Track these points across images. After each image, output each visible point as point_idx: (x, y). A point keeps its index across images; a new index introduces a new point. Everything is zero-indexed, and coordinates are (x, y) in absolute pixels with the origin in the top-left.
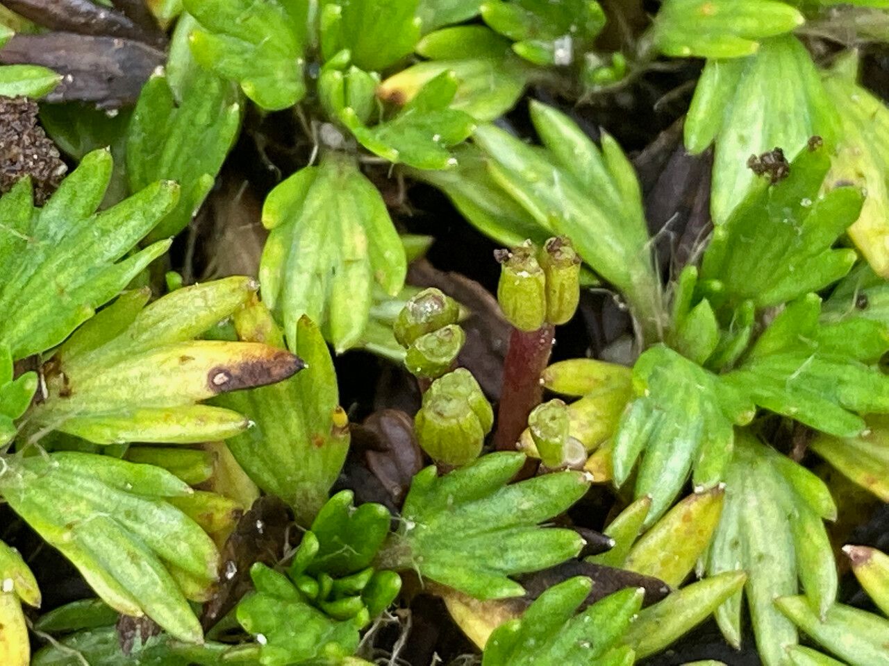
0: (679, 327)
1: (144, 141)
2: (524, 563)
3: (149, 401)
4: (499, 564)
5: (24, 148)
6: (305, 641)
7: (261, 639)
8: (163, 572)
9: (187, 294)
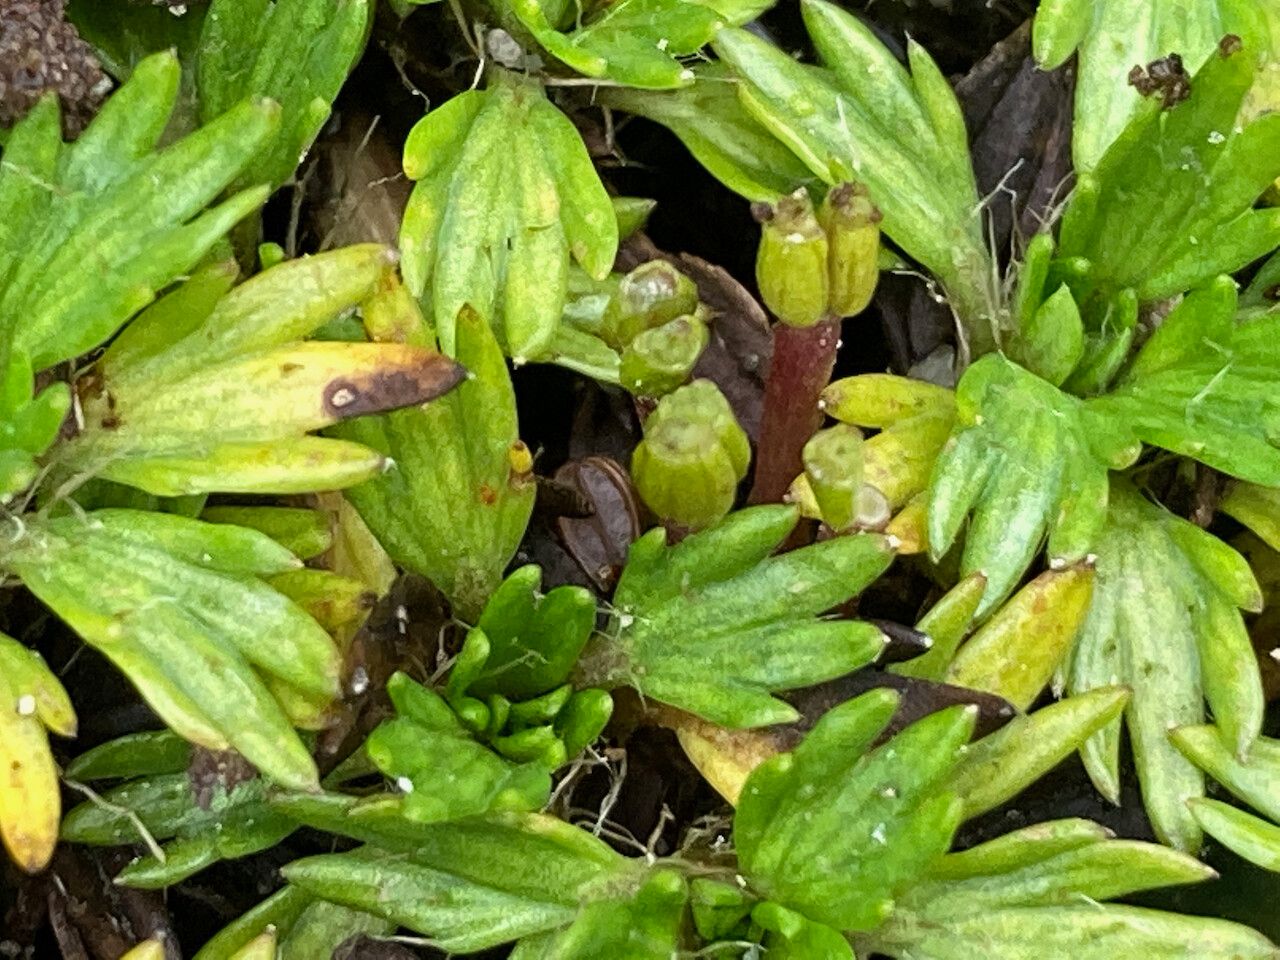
0: (1024, 330)
1: (225, 52)
2: (797, 672)
3: (236, 432)
4: (760, 675)
5: (47, 54)
6: (470, 789)
7: (405, 784)
8: (258, 686)
9: (292, 271)
